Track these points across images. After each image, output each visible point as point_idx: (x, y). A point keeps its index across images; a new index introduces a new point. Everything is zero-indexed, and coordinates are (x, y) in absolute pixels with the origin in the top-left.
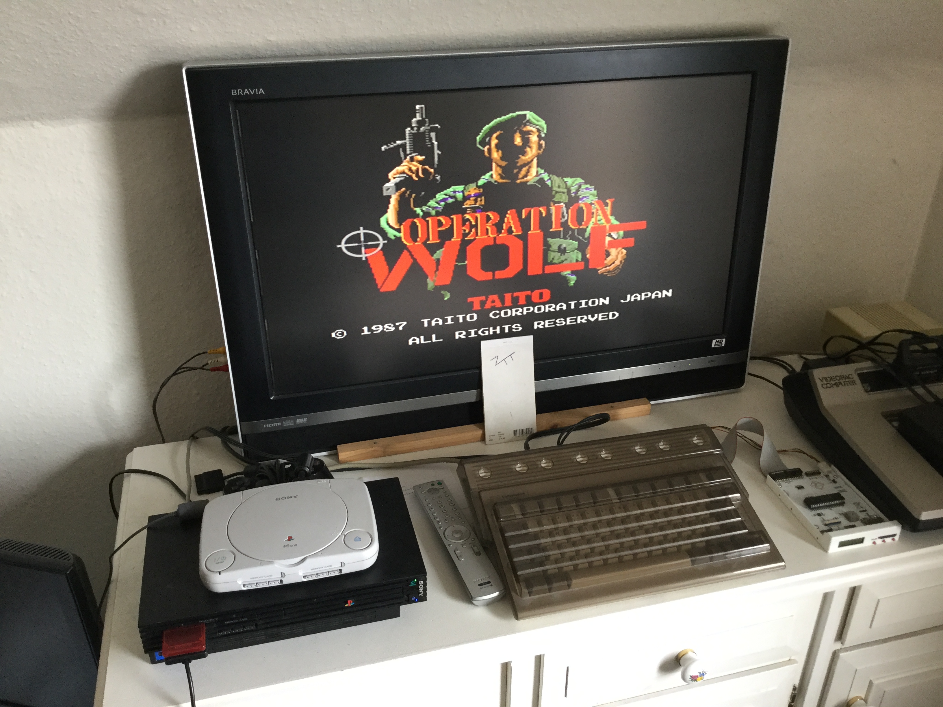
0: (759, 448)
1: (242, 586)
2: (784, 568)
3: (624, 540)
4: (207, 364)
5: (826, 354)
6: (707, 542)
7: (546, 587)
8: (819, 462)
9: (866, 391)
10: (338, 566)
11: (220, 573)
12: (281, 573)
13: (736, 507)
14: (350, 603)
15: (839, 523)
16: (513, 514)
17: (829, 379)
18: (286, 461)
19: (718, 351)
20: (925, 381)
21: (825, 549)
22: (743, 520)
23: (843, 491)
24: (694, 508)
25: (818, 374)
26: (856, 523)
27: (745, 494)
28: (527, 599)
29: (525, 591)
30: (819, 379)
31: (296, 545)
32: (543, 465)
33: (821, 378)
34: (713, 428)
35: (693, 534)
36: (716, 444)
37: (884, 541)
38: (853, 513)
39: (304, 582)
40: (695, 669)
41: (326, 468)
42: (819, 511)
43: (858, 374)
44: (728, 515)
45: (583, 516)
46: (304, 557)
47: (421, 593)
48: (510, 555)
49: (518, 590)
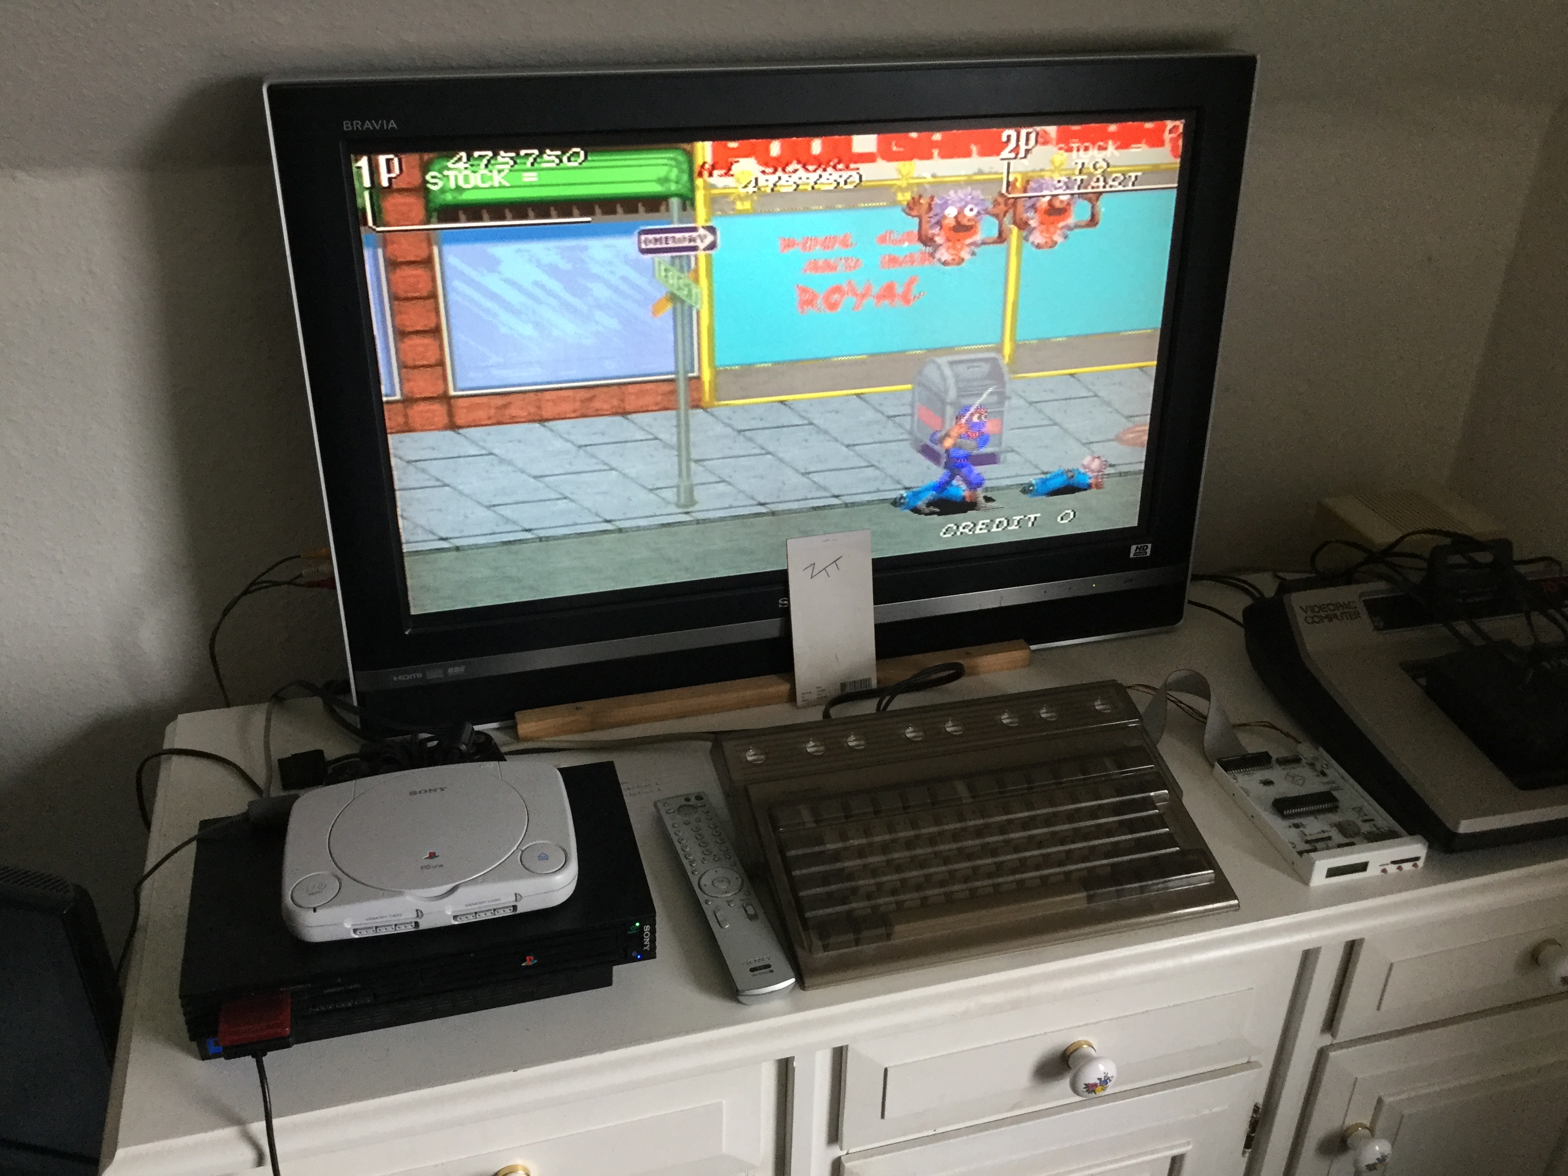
0: (1202, 720)
1: (352, 932)
2: (1237, 910)
3: (980, 862)
4: (301, 576)
5: (1314, 570)
6: (1113, 865)
7: (851, 936)
8: (1299, 742)
9: (1377, 628)
10: (510, 900)
11: (315, 910)
12: (416, 911)
13: (1162, 812)
14: (530, 961)
15: (1329, 838)
16: (800, 821)
17: (1317, 609)
18: (430, 735)
19: (1139, 564)
20: (1472, 613)
21: (1305, 880)
22: (1172, 832)
23: (1336, 789)
24: (1094, 813)
25: (1298, 601)
26: (1354, 840)
27: (1177, 790)
28: (821, 956)
29: (817, 943)
30: (1301, 607)
31: (441, 866)
32: (850, 744)
33: (1304, 607)
34: (1129, 687)
35: (1092, 853)
36: (1133, 712)
37: (1400, 868)
38: (1350, 823)
39: (454, 925)
40: (1093, 1074)
41: (496, 746)
42: (1296, 821)
43: (1364, 601)
44: (1148, 823)
45: (914, 825)
46: (452, 885)
47: (646, 946)
48: (794, 886)
49: (805, 943)
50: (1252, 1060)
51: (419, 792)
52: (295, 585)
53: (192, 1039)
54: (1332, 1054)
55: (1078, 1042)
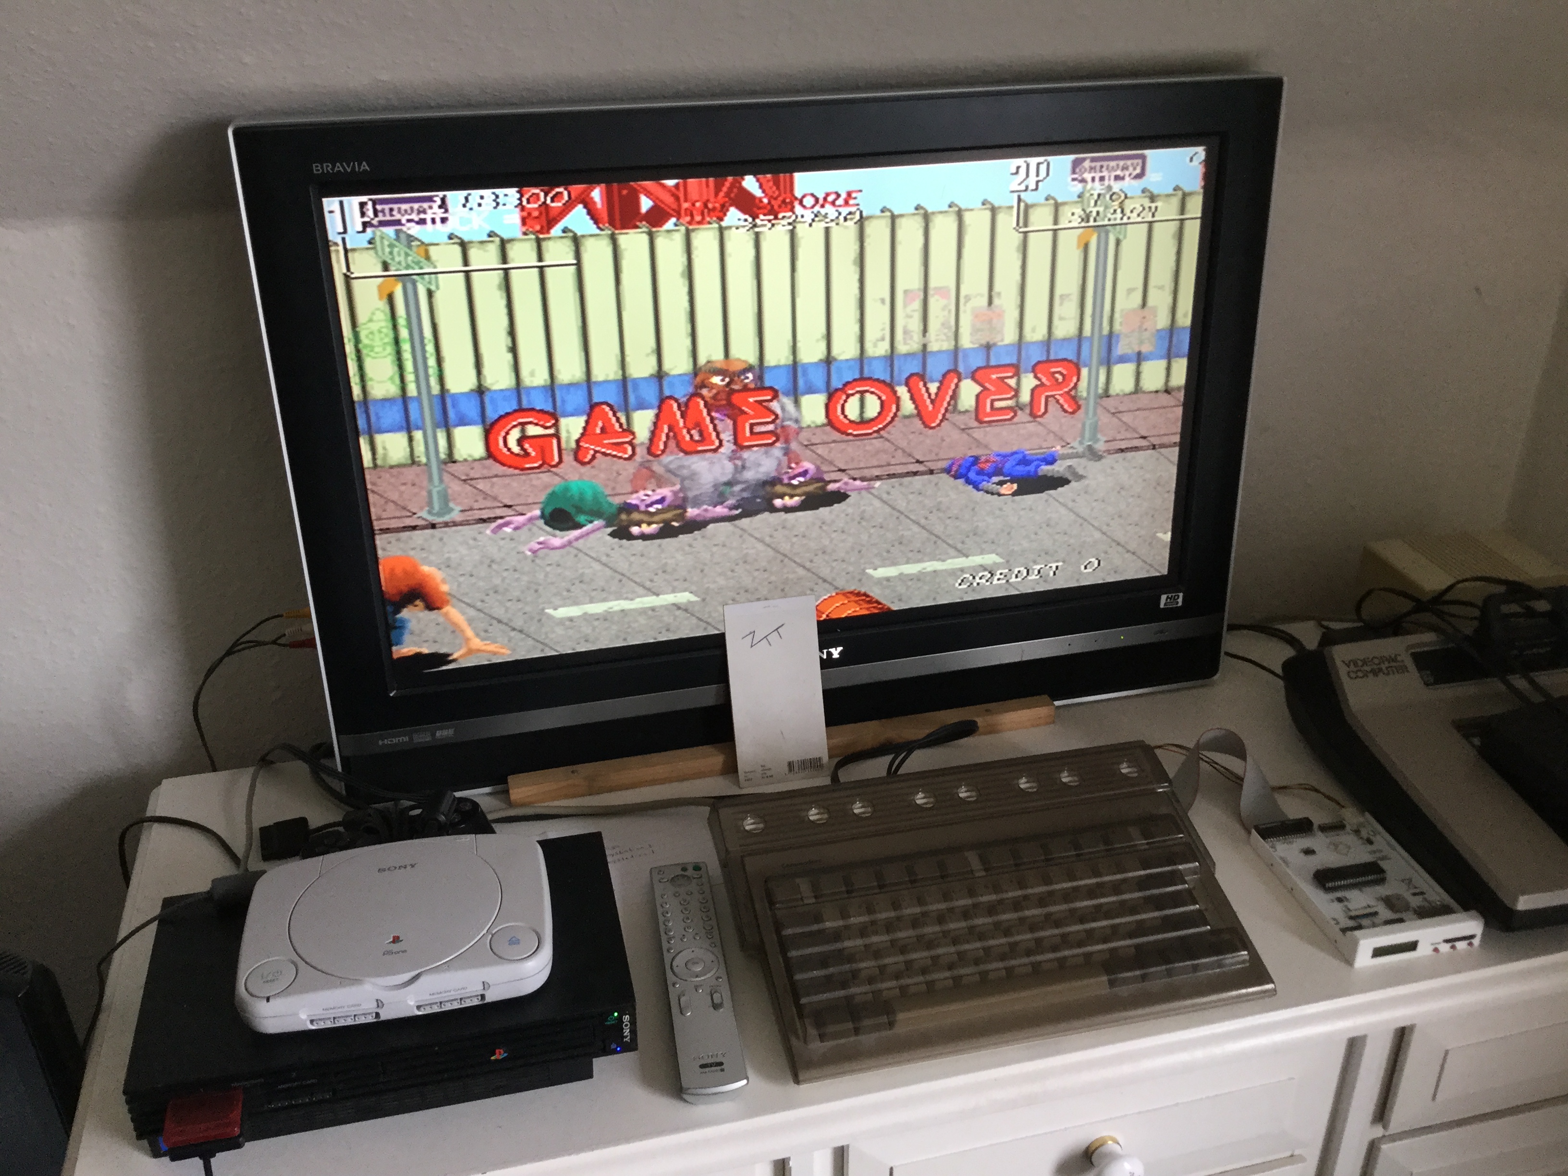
0: (1238, 781)
1: (308, 1023)
2: (1272, 995)
3: (992, 942)
5: (1360, 619)
6: (1137, 947)
7: (850, 1025)
8: (1343, 807)
9: (1427, 684)
10: (478, 989)
11: (268, 1000)
12: (377, 1000)
13: (1191, 887)
14: (500, 1055)
15: (1376, 914)
16: (799, 896)
17: (1360, 663)
18: (413, 803)
19: (1171, 614)
20: (1528, 667)
21: (1349, 960)
22: (1203, 908)
23: (1383, 858)
24: (1115, 888)
25: (1341, 654)
26: (1403, 915)
27: (1209, 862)
28: (817, 1047)
29: (812, 1032)
30: (1343, 661)
31: (405, 951)
32: (856, 811)
33: (1347, 662)
34: (1160, 747)
35: (1114, 933)
36: (1162, 776)
37: (1453, 947)
38: (1399, 897)
39: (418, 1016)
41: (483, 815)
42: (1339, 894)
43: (1413, 654)
44: (1177, 899)
45: (921, 902)
46: (417, 972)
47: (626, 1037)
48: (789, 968)
49: (800, 1032)
50: (1296, 1153)
51: (389, 869)
52: (280, 645)
53: (140, 1137)
54: (1384, 1147)
55: (1102, 1138)
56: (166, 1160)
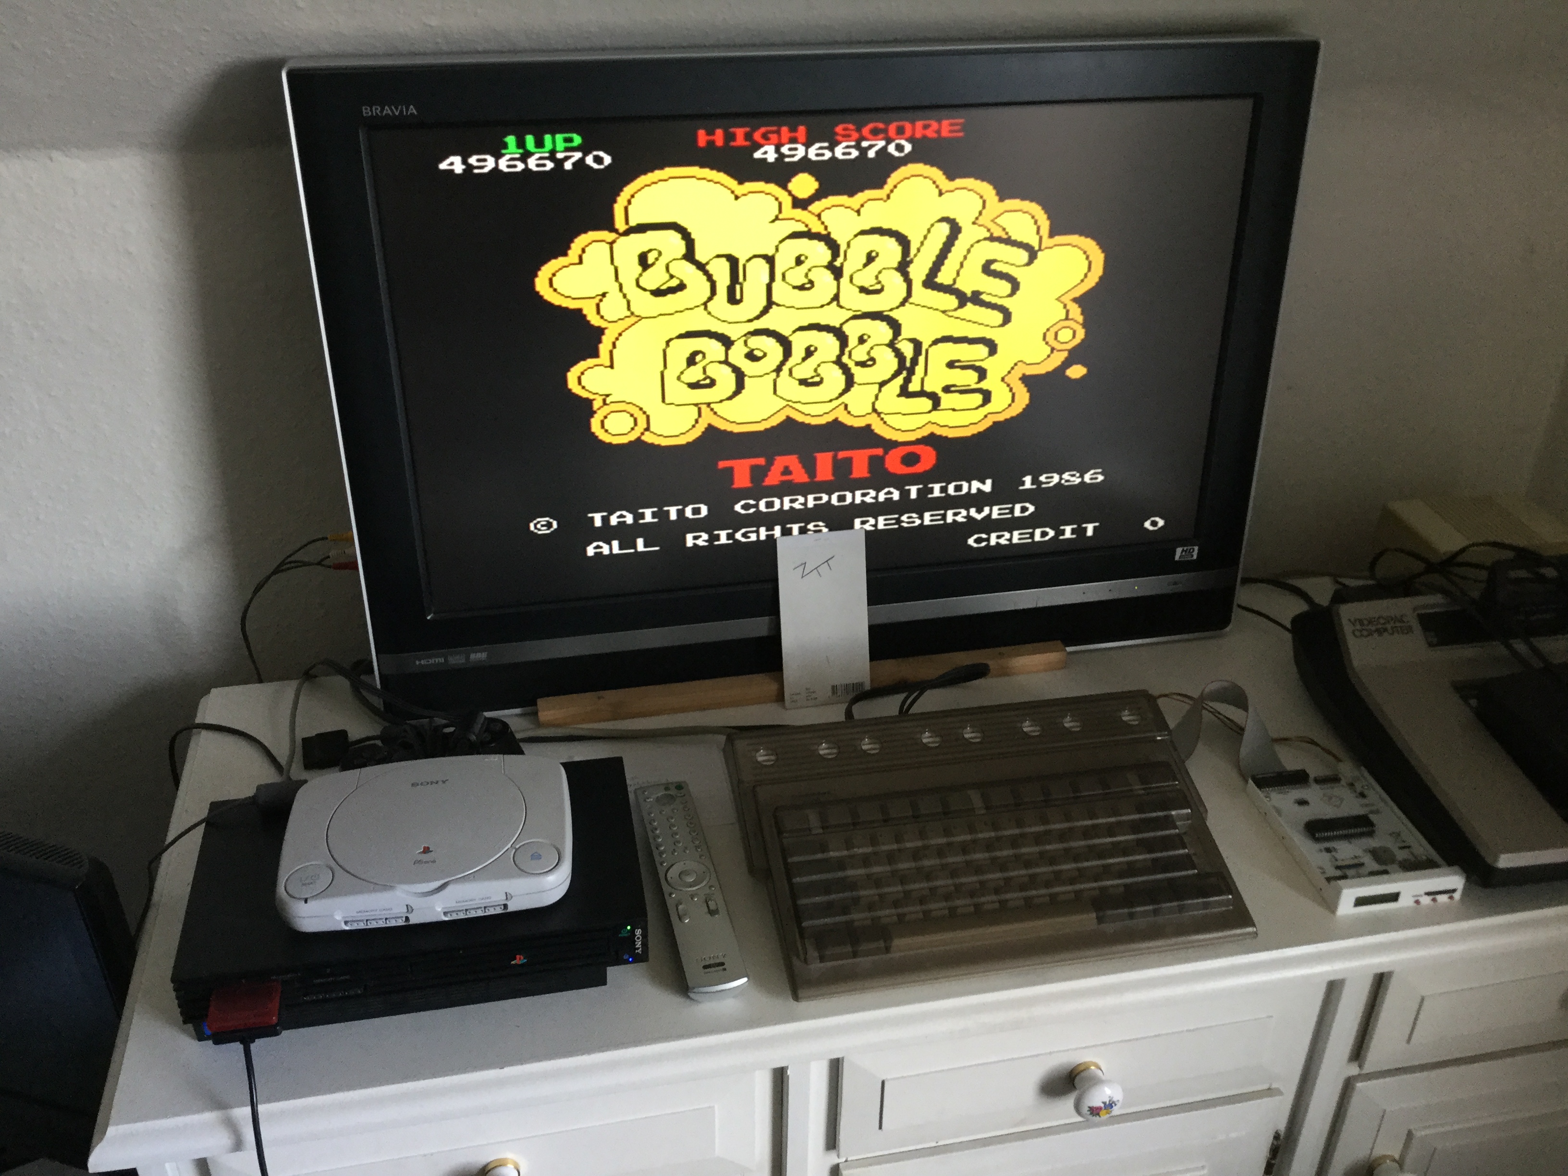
0: (1239, 731)
1: (343, 924)
2: (1253, 938)
3: (988, 877)
4: (329, 557)
5: (1372, 577)
6: (1126, 886)
7: (849, 949)
8: (1339, 760)
9: (1430, 645)
10: (500, 898)
11: (306, 901)
12: (407, 906)
13: (1183, 831)
14: (520, 960)
15: (1362, 865)
16: (807, 826)
17: (1366, 622)
18: (447, 721)
19: (1185, 566)
20: (1530, 632)
21: (1331, 906)
22: (1192, 852)
23: (1377, 812)
24: (1110, 830)
25: (1348, 612)
26: (1388, 868)
27: (1201, 809)
28: (816, 967)
29: (813, 953)
30: (1350, 620)
31: (434, 862)
32: (864, 747)
33: (1352, 620)
34: (1159, 696)
35: (1107, 872)
36: (1162, 725)
37: (1434, 900)
38: (1386, 850)
39: (445, 922)
40: (1097, 1097)
41: (513, 735)
42: (1329, 845)
43: (1418, 615)
44: (1167, 843)
45: (922, 835)
46: (442, 882)
47: (639, 948)
48: (794, 893)
49: (801, 952)
50: (1274, 1086)
51: (422, 784)
52: (323, 565)
53: (185, 1022)
54: (1359, 1085)
55: (1085, 1063)
56: (211, 1042)
